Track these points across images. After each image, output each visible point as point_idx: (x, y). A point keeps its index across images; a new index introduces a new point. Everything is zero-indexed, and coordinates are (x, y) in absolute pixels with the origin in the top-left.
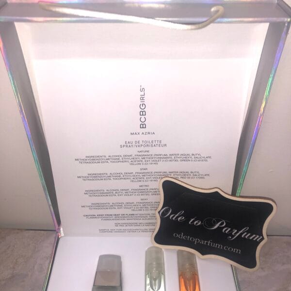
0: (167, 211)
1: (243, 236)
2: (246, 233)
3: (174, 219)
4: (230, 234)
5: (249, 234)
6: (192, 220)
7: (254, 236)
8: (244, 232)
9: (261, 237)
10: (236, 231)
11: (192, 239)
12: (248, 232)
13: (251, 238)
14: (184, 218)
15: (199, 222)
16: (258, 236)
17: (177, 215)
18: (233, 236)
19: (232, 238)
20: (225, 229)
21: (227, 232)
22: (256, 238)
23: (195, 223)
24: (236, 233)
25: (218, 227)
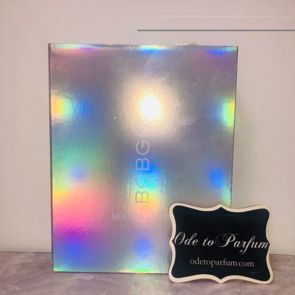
0: (181, 237)
1: (252, 247)
2: (254, 243)
3: (188, 243)
4: (241, 248)
5: (257, 243)
6: (205, 241)
7: (261, 243)
8: (252, 242)
9: (267, 243)
10: (245, 243)
11: (209, 263)
12: (255, 241)
13: (259, 247)
14: (197, 241)
15: (212, 241)
16: (264, 243)
17: (191, 239)
18: (243, 249)
19: (243, 251)
20: (236, 243)
21: (238, 246)
22: (263, 245)
23: (209, 243)
24: (246, 245)
25: (230, 242)
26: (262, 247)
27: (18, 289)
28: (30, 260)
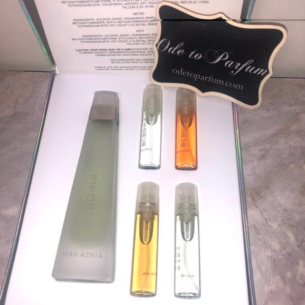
0: (165, 44)
1: (246, 70)
2: (250, 67)
3: (172, 52)
4: (233, 68)
5: (254, 68)
6: (192, 53)
7: (259, 69)
8: (248, 66)
9: (266, 71)
10: (239, 64)
12: (252, 65)
13: (255, 72)
14: (183, 51)
15: (200, 55)
16: (263, 70)
17: (176, 48)
19: (234, 73)
20: (228, 62)
21: (229, 66)
22: (260, 72)
23: (196, 56)
24: (239, 67)
25: (220, 60)
26: (259, 74)
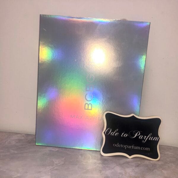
0: (109, 130)
1: (149, 139)
2: (151, 137)
3: (113, 135)
6: (123, 134)
7: (155, 138)
8: (150, 137)
9: (158, 138)
11: (124, 146)
13: (154, 140)
14: (118, 133)
15: (126, 134)
16: (157, 138)
17: (115, 132)
18: (144, 140)
19: (144, 141)
20: (140, 136)
21: (141, 138)
22: (156, 139)
24: (146, 138)
25: (137, 136)
26: (155, 140)
27: (16, 152)
28: (23, 138)
